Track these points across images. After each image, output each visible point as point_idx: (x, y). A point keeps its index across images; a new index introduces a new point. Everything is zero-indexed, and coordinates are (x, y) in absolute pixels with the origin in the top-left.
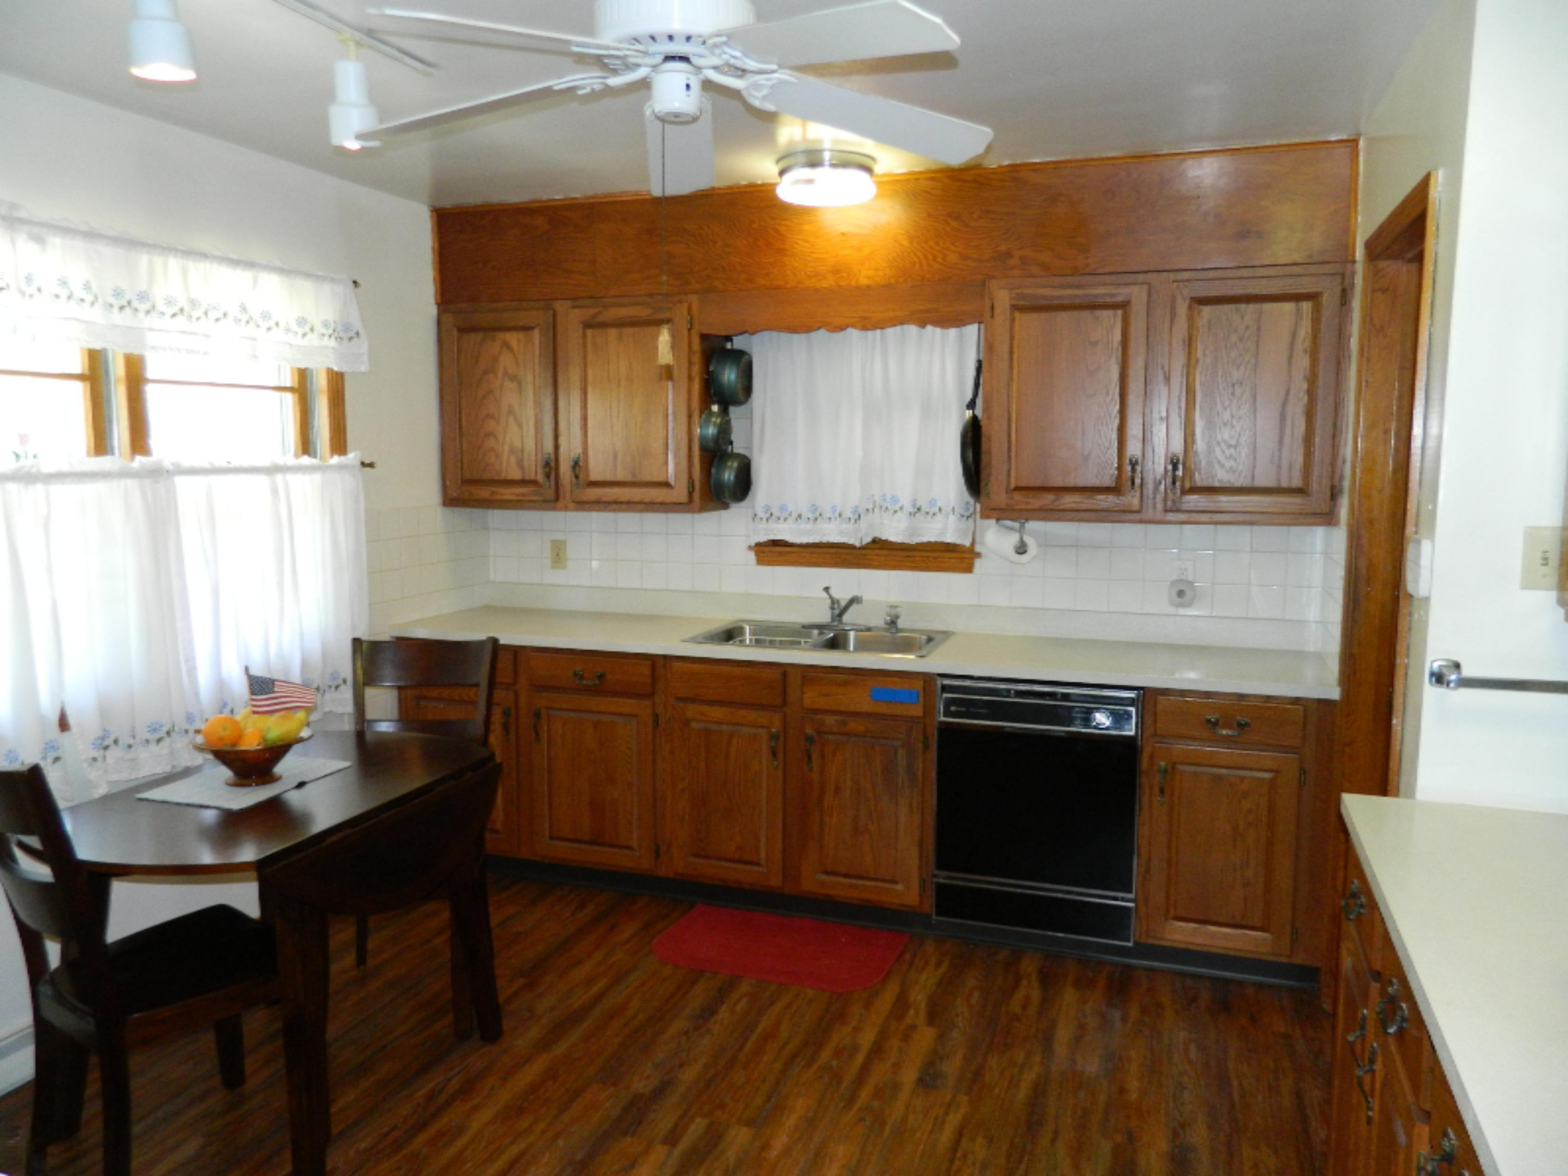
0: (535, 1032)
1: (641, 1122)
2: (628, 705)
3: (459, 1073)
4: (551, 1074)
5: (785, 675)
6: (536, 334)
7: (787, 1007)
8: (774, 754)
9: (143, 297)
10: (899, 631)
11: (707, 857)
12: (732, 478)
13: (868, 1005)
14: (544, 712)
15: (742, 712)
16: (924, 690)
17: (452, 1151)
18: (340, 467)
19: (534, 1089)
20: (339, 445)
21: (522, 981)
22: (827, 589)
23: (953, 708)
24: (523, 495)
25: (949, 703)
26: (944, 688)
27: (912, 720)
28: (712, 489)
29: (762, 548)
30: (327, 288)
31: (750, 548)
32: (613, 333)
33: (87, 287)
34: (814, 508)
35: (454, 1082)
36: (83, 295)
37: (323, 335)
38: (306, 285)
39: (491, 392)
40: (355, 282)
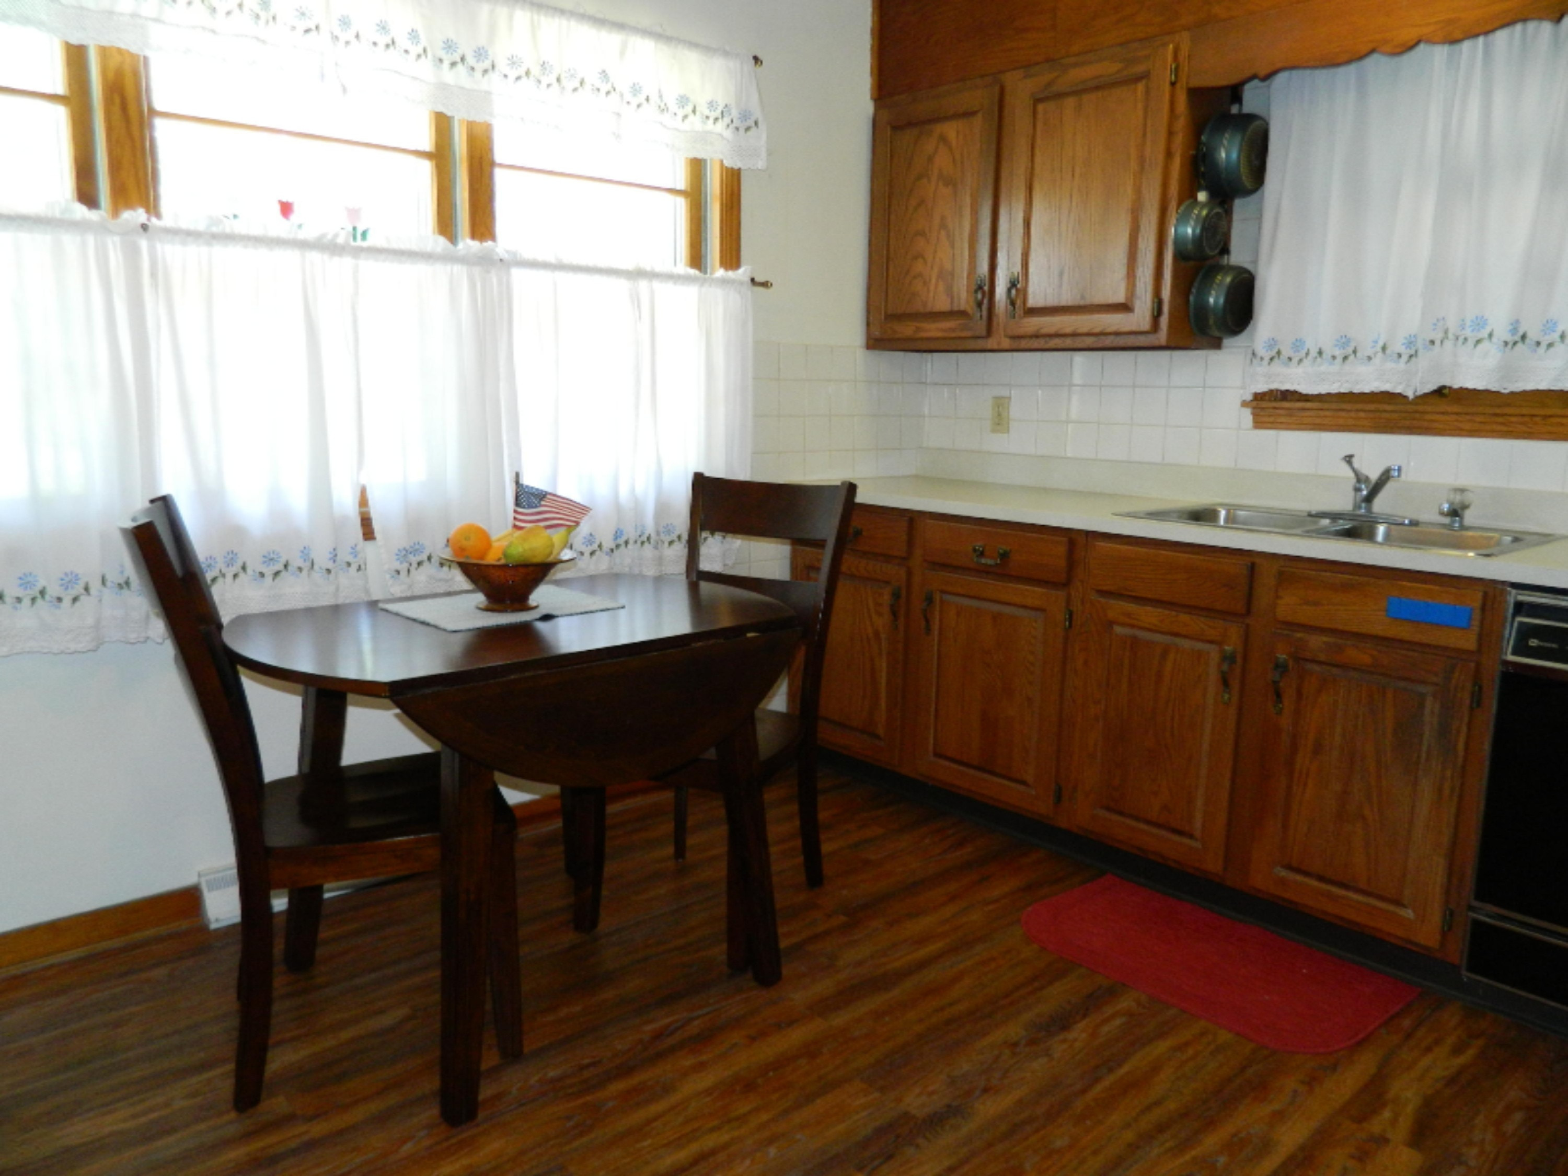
0: (824, 986)
1: (890, 1157)
2: (1034, 594)
3: (708, 1013)
4: (810, 1051)
5: (1252, 568)
6: (978, 121)
7: (1182, 1047)
8: (1225, 682)
9: (480, 53)
10: (1463, 528)
11: (1121, 813)
12: (1221, 301)
13: (1312, 1081)
14: (937, 597)
15: (1184, 617)
16: (1483, 608)
17: (638, 1117)
18: (724, 282)
19: (779, 1064)
20: (731, 258)
21: (843, 919)
22: (1349, 459)
23: (1533, 642)
24: (953, 330)
25: (1525, 633)
26: (1520, 608)
27: (1457, 655)
28: (1191, 314)
29: (1264, 404)
30: (718, 63)
31: (1244, 404)
32: (1070, 102)
33: (414, 35)
34: (1344, 341)
35: (696, 1023)
36: (407, 45)
37: (707, 117)
38: (692, 58)
39: (922, 202)
40: (756, 59)
